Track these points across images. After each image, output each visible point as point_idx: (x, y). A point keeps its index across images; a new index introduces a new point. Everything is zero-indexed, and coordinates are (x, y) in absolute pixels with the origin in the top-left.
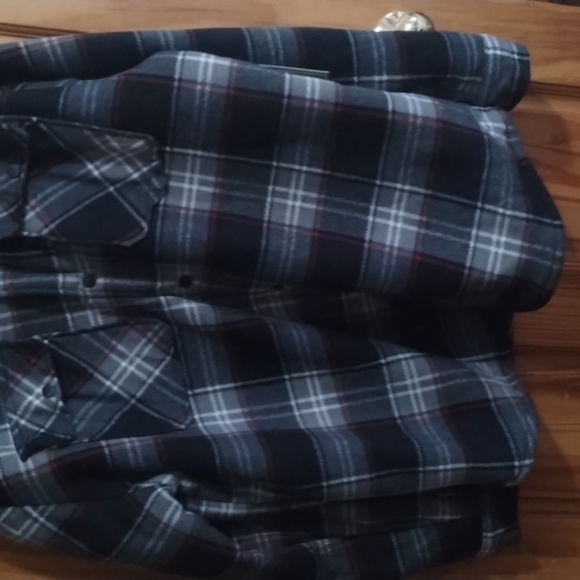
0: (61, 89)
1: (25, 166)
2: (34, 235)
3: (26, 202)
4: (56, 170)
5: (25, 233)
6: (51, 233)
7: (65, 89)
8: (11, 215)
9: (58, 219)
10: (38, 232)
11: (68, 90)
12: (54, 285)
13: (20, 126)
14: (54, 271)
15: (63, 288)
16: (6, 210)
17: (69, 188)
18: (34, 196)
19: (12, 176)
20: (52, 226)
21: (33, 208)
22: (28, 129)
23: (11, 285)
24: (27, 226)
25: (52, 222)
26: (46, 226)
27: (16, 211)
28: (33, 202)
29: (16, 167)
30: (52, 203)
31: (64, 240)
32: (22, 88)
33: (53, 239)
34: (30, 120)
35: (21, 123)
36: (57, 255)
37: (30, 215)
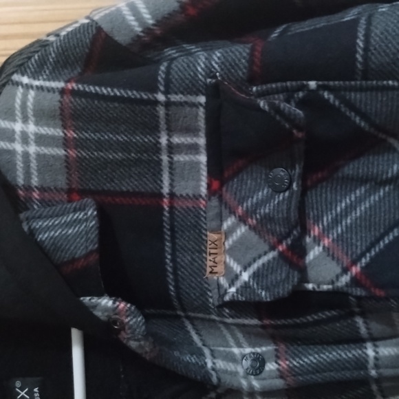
0: (355, 22)
1: (298, 170)
2: (325, 287)
3: (305, 231)
4: (350, 169)
5: (310, 286)
6: (355, 281)
7: (363, 21)
8: (281, 254)
9: (363, 255)
10: (333, 283)
11: (369, 23)
12: (361, 364)
13: (288, 101)
14: (359, 341)
15: (377, 366)
16: (273, 248)
17: (374, 198)
18: (318, 219)
19: (278, 191)
20: (355, 270)
21: (317, 241)
22: (301, 104)
23: (291, 370)
24: (312, 273)
25: (354, 263)
26: (345, 270)
27: (290, 248)
28: (316, 231)
29: (281, 172)
30: (349, 229)
31: (379, 293)
32: (282, 34)
33: (359, 292)
34: (304, 88)
35: (289, 95)
36: (363, 314)
37: (314, 253)
